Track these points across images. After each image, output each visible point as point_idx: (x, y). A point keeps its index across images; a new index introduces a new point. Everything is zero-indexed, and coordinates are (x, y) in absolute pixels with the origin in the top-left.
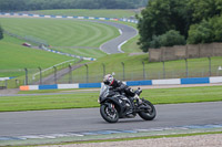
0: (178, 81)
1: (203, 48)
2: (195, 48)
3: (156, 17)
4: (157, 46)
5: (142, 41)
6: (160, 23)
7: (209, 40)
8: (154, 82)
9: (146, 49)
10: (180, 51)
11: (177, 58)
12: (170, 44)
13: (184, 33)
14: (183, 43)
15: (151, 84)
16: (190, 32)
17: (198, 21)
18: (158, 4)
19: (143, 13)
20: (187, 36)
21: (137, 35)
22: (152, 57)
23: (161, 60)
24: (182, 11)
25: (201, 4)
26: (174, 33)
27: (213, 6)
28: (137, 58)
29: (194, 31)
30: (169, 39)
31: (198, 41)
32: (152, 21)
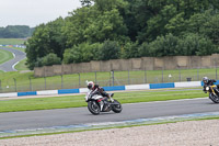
0: (56, 91)
1: (74, 66)
2: (69, 67)
3: (38, 44)
4: (40, 65)
5: (29, 61)
6: (42, 48)
7: (79, 61)
8: (38, 93)
9: (32, 68)
10: (57, 69)
11: (56, 75)
12: (50, 64)
13: (60, 55)
14: (60, 64)
15: (35, 94)
16: (65, 55)
17: (70, 46)
18: (40, 34)
19: (29, 41)
20: (62, 58)
21: (25, 58)
22: (37, 74)
23: (43, 76)
24: (58, 39)
25: (72, 33)
26: (53, 56)
27: (81, 35)
28: (25, 75)
29: (67, 54)
30: (49, 60)
31: (71, 61)
32: (35, 47)
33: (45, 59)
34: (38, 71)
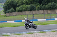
0: (14, 21)
1: (20, 13)
2: (18, 13)
3: (8, 5)
4: (8, 12)
5: (4, 11)
6: (9, 7)
7: (22, 11)
8: (8, 21)
9: (5, 13)
11: (13, 15)
12: (12, 12)
13: (15, 9)
14: (15, 12)
15: (7, 22)
16: (17, 9)
17: (19, 6)
18: (8, 2)
19: (5, 4)
20: (16, 10)
21: (3, 10)
22: (7, 15)
23: (9, 16)
24: (15, 4)
26: (12, 9)
27: (22, 2)
28: (3, 15)
29: (18, 9)
30: (11, 11)
31: (19, 11)
33: (10, 10)
34: (8, 14)
